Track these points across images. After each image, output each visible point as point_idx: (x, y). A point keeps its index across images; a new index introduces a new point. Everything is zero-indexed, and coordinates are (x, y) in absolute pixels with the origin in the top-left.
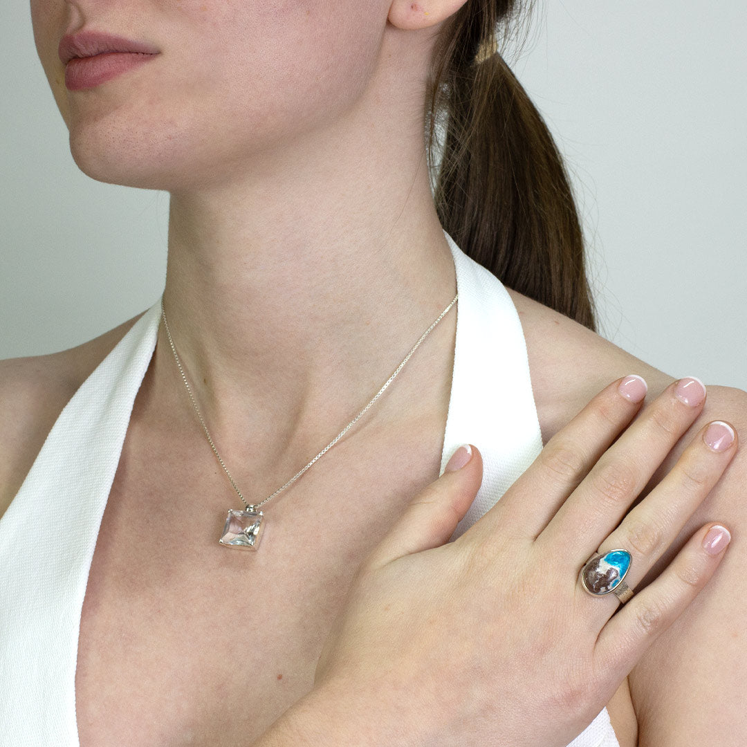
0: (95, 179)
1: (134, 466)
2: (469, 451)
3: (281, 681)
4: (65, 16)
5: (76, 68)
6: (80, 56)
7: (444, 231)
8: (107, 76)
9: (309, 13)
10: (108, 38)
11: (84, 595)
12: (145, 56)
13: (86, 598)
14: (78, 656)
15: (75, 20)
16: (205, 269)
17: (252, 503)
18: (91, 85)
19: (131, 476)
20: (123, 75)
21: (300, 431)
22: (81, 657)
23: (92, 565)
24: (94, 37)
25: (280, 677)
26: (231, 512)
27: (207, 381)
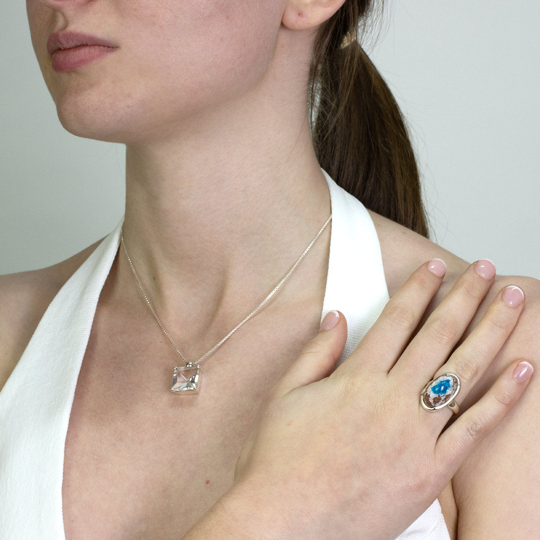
0: (75, 135)
1: (102, 339)
2: (337, 315)
3: (208, 485)
4: (53, 20)
5: (61, 56)
6: (62, 48)
7: (322, 169)
8: (83, 62)
9: (228, 17)
10: (84, 36)
11: (67, 430)
12: (109, 49)
13: (68, 432)
14: (64, 473)
15: (60, 22)
16: (153, 199)
17: (191, 361)
18: (72, 69)
19: (100, 345)
20: (94, 62)
21: (221, 311)
22: (65, 474)
23: (72, 408)
24: (72, 35)
25: (208, 482)
26: (176, 369)
27: (155, 277)
